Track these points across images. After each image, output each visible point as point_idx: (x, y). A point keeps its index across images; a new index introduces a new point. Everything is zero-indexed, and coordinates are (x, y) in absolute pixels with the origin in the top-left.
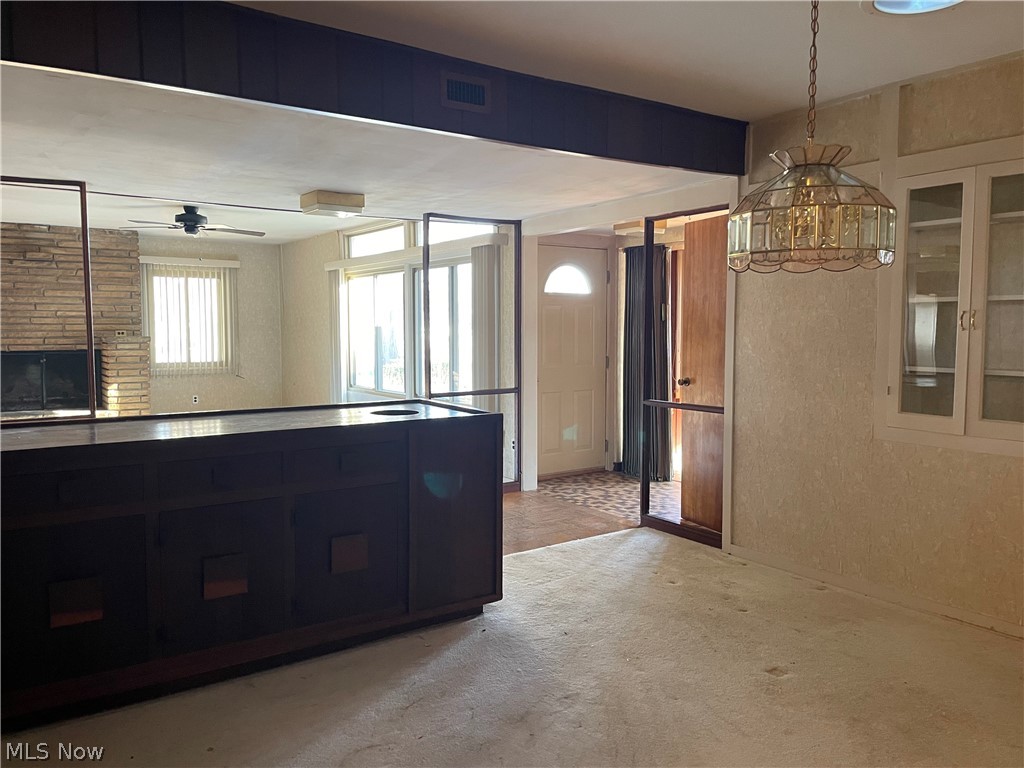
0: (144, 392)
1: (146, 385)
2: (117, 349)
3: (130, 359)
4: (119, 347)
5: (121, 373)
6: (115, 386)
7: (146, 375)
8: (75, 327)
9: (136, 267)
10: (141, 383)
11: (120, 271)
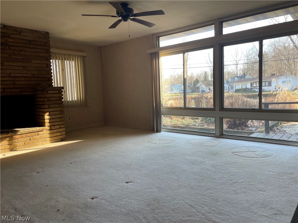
0: (62, 115)
1: (62, 112)
2: (48, 94)
3: (54, 99)
4: (49, 92)
5: (51, 106)
6: (48, 114)
7: (62, 107)
8: (21, 83)
9: (48, 51)
10: (60, 111)
11: (41, 53)
